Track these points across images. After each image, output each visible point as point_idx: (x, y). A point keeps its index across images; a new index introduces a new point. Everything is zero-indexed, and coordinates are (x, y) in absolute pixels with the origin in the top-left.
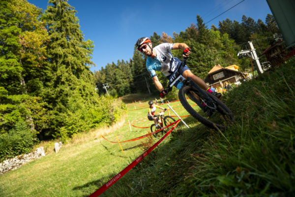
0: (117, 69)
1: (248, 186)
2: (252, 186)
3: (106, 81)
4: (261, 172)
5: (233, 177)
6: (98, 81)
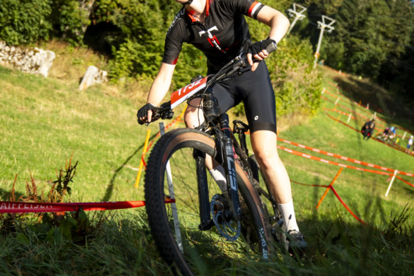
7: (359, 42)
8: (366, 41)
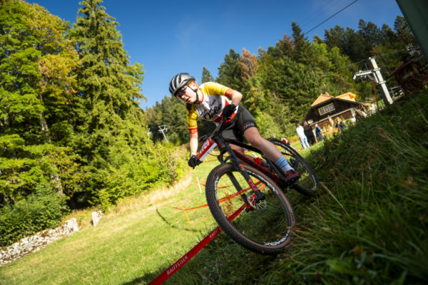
0: (178, 104)
1: (372, 275)
2: (379, 274)
3: (164, 121)
4: (391, 254)
5: (350, 260)
6: (152, 122)
7: (181, 127)
8: (183, 125)
